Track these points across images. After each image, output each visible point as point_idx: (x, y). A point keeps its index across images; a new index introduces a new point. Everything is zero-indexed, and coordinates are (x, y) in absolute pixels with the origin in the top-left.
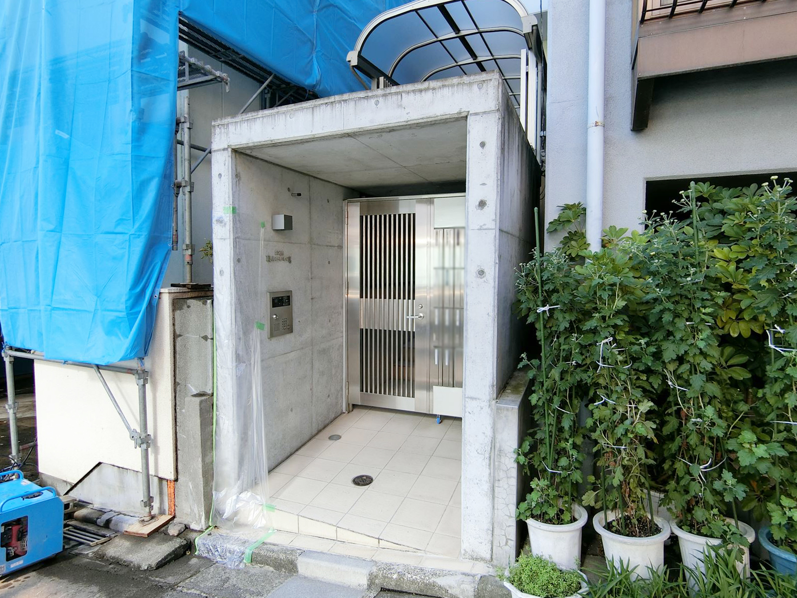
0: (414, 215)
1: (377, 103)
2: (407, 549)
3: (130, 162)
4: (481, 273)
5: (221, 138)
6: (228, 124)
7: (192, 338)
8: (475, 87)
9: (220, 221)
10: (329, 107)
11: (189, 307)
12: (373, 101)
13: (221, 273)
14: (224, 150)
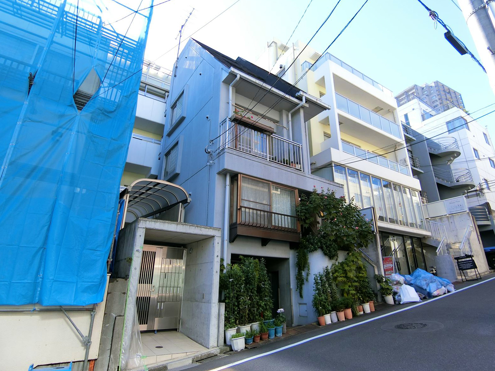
0: (155, 252)
1: (195, 228)
2: (195, 352)
3: (110, 226)
4: (217, 272)
5: (143, 224)
6: (146, 221)
7: (117, 293)
8: (217, 231)
9: (138, 251)
10: (182, 225)
11: (117, 281)
12: (194, 227)
13: (135, 269)
14: (143, 228)
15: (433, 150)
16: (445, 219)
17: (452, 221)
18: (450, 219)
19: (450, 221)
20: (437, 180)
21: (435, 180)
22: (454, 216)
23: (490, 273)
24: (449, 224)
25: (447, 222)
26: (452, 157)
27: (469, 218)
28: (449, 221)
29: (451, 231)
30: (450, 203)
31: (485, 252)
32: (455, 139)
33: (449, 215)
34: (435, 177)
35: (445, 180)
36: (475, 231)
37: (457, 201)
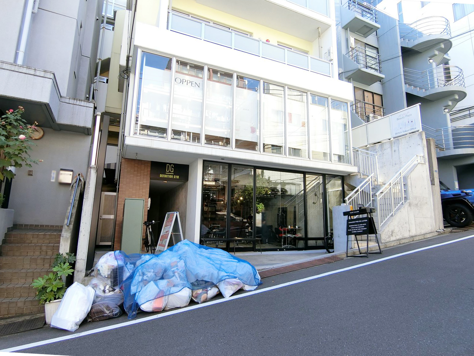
15: (407, 41)
16: (387, 146)
17: (396, 149)
18: (393, 145)
19: (394, 149)
20: (407, 89)
21: (405, 89)
22: (400, 139)
23: (439, 235)
24: (392, 154)
25: (389, 150)
26: (436, 50)
27: (420, 142)
28: (391, 148)
29: (393, 166)
30: (398, 119)
31: (442, 199)
32: (444, 20)
33: (394, 138)
34: (405, 84)
35: (417, 87)
36: (427, 164)
37: (408, 114)
